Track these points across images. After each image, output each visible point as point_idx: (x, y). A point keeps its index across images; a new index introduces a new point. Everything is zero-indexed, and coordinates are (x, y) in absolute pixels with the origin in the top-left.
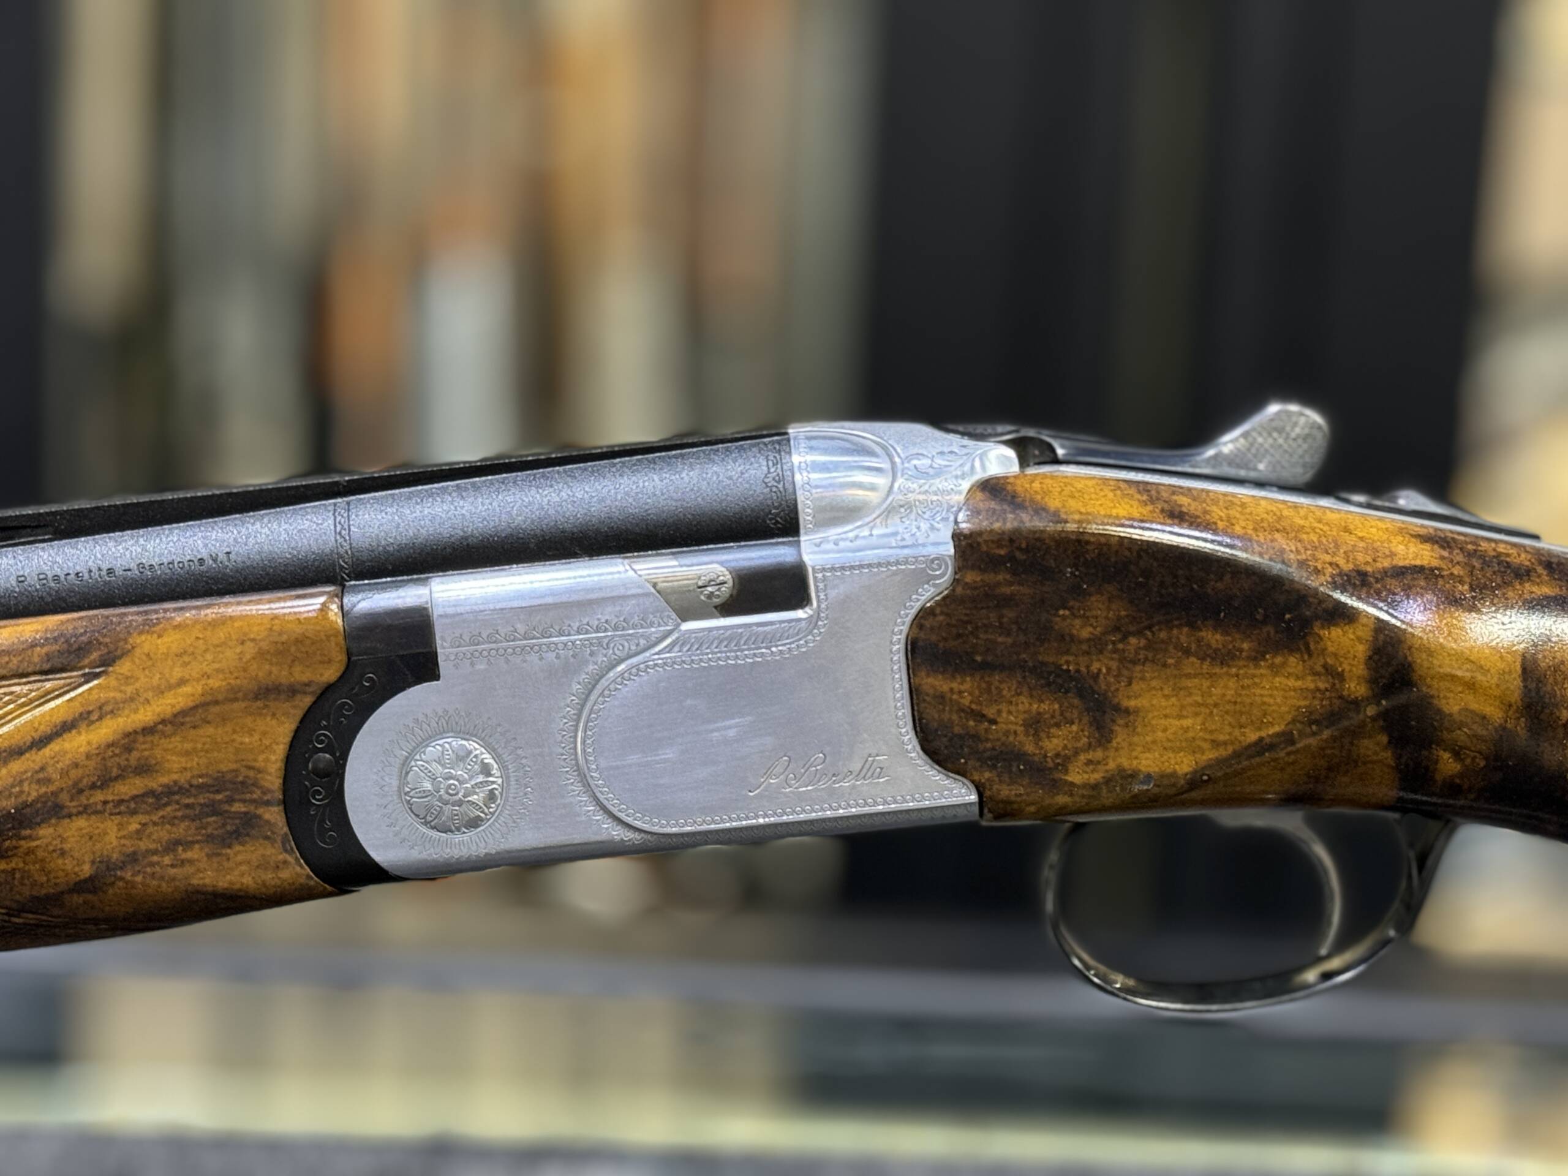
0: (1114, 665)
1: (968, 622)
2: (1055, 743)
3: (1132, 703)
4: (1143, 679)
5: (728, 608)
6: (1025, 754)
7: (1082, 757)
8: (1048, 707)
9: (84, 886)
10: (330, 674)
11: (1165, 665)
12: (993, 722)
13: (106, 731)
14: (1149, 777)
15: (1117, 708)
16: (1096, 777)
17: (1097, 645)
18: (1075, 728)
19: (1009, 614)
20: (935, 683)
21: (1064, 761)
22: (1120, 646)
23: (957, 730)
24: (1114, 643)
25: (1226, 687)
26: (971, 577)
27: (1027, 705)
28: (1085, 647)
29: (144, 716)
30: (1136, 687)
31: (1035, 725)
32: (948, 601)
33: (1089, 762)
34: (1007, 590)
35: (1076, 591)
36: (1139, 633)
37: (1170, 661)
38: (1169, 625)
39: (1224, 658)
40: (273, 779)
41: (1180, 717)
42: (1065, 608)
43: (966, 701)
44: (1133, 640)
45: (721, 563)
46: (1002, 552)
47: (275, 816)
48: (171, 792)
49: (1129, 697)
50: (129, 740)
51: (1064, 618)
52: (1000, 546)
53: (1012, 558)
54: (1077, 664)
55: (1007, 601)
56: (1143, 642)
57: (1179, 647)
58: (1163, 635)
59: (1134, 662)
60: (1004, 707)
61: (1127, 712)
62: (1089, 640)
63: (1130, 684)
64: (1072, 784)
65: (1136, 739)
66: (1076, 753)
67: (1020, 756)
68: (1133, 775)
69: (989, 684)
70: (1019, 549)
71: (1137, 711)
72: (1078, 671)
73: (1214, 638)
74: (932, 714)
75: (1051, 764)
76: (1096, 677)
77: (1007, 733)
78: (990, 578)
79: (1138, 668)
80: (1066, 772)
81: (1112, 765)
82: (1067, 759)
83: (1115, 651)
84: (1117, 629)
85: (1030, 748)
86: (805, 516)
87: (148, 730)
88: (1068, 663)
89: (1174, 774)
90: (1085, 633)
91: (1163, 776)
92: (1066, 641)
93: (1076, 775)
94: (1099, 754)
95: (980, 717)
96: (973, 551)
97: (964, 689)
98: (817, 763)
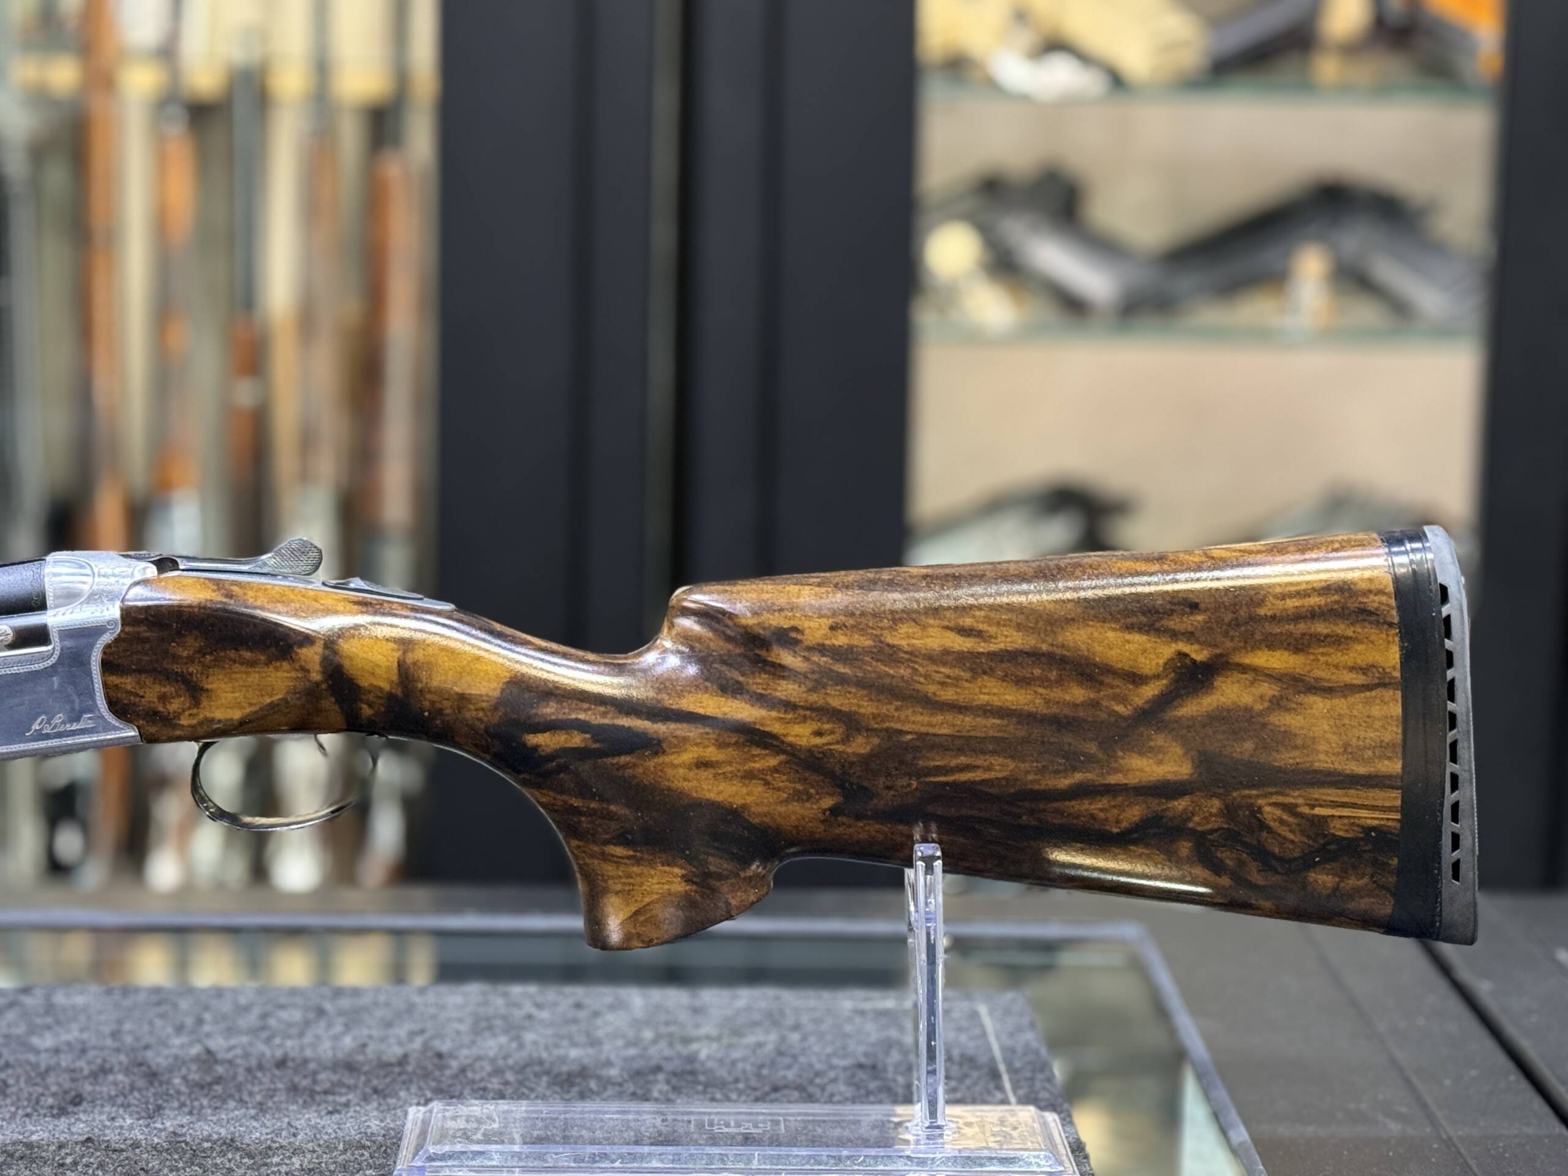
0: (200, 669)
1: (128, 650)
2: (174, 706)
3: (209, 687)
4: (214, 675)
5: (12, 646)
6: (159, 712)
7: (187, 713)
8: (168, 689)
11: (224, 668)
12: (143, 697)
14: (220, 721)
15: (202, 689)
16: (194, 722)
17: (191, 660)
18: (182, 699)
19: (147, 646)
20: (114, 680)
21: (178, 715)
22: (202, 660)
23: (126, 702)
24: (199, 658)
25: (254, 677)
26: (127, 629)
27: (158, 689)
28: (185, 660)
30: (210, 679)
31: (163, 698)
32: (117, 640)
33: (190, 715)
34: (146, 635)
35: (179, 634)
36: (211, 653)
37: (227, 666)
38: (225, 650)
39: (252, 664)
41: (233, 692)
42: (174, 642)
43: (129, 687)
44: (208, 657)
45: (7, 625)
46: (142, 617)
49: (208, 684)
51: (174, 647)
52: (141, 614)
53: (146, 619)
54: (181, 668)
55: (147, 640)
56: (213, 658)
57: (230, 660)
58: (222, 654)
59: (209, 668)
60: (148, 690)
61: (207, 690)
62: (187, 658)
63: (207, 677)
64: (183, 726)
65: (212, 703)
66: (184, 711)
67: (156, 713)
68: (212, 720)
69: (140, 680)
70: (151, 615)
71: (212, 690)
72: (182, 672)
73: (247, 655)
74: (112, 694)
75: (171, 716)
76: (191, 674)
77: (150, 702)
78: (137, 629)
79: (211, 670)
80: (180, 720)
81: (201, 716)
82: (180, 714)
83: (200, 662)
84: (199, 652)
85: (161, 708)
86: (49, 602)
88: (177, 668)
89: (232, 720)
90: (185, 654)
91: (226, 720)
92: (175, 658)
94: (195, 711)
95: (137, 695)
96: (130, 616)
97: (128, 682)
98: (59, 718)
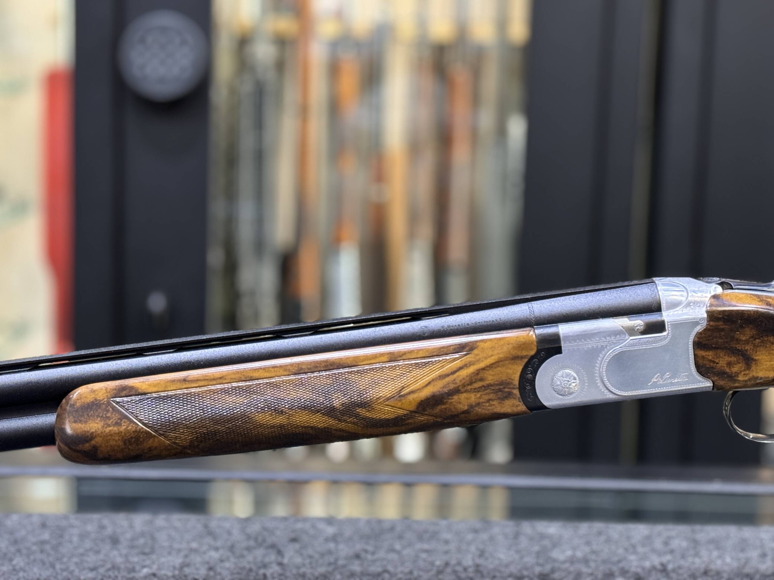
0: (752, 347)
1: (711, 336)
2: (735, 369)
3: (757, 358)
4: (760, 351)
5: (644, 332)
6: (727, 372)
7: (743, 373)
8: (733, 359)
9: (464, 412)
10: (533, 353)
11: (766, 347)
12: (718, 363)
13: (471, 369)
14: (761, 378)
15: (753, 359)
16: (747, 378)
17: (747, 342)
18: (740, 365)
19: (723, 333)
20: (702, 353)
21: (737, 374)
22: (754, 342)
23: (708, 366)
24: (752, 341)
26: (712, 323)
27: (727, 359)
28: (743, 342)
29: (482, 365)
30: (758, 353)
31: (729, 364)
32: (705, 330)
33: (744, 374)
34: (722, 327)
35: (741, 327)
36: (759, 338)
37: (768, 346)
38: (767, 336)
40: (516, 382)
41: (770, 361)
42: (738, 332)
43: (710, 358)
44: (757, 340)
45: (641, 320)
46: (721, 316)
47: (516, 392)
48: (489, 385)
49: (756, 356)
50: (478, 372)
51: (738, 334)
52: (720, 315)
53: (723, 318)
54: (742, 347)
55: (723, 330)
56: (760, 341)
57: (770, 342)
58: (766, 339)
59: (758, 346)
60: (721, 359)
61: (755, 360)
62: (745, 341)
63: (756, 352)
64: (740, 380)
65: (758, 367)
66: (741, 372)
67: (724, 373)
68: (757, 378)
69: (717, 353)
70: (725, 315)
71: (758, 360)
72: (742, 349)
74: (700, 362)
75: (734, 375)
76: (747, 350)
77: (721, 367)
78: (717, 323)
79: (759, 348)
80: (738, 377)
81: (751, 375)
82: (738, 374)
83: (752, 343)
84: (753, 337)
85: (728, 370)
86: (663, 306)
87: (483, 369)
88: (739, 347)
89: (768, 377)
90: (744, 339)
91: (765, 378)
92: (738, 341)
93: (741, 378)
94: (747, 372)
95: (714, 362)
96: (712, 316)
97: (710, 355)
98: (667, 375)
